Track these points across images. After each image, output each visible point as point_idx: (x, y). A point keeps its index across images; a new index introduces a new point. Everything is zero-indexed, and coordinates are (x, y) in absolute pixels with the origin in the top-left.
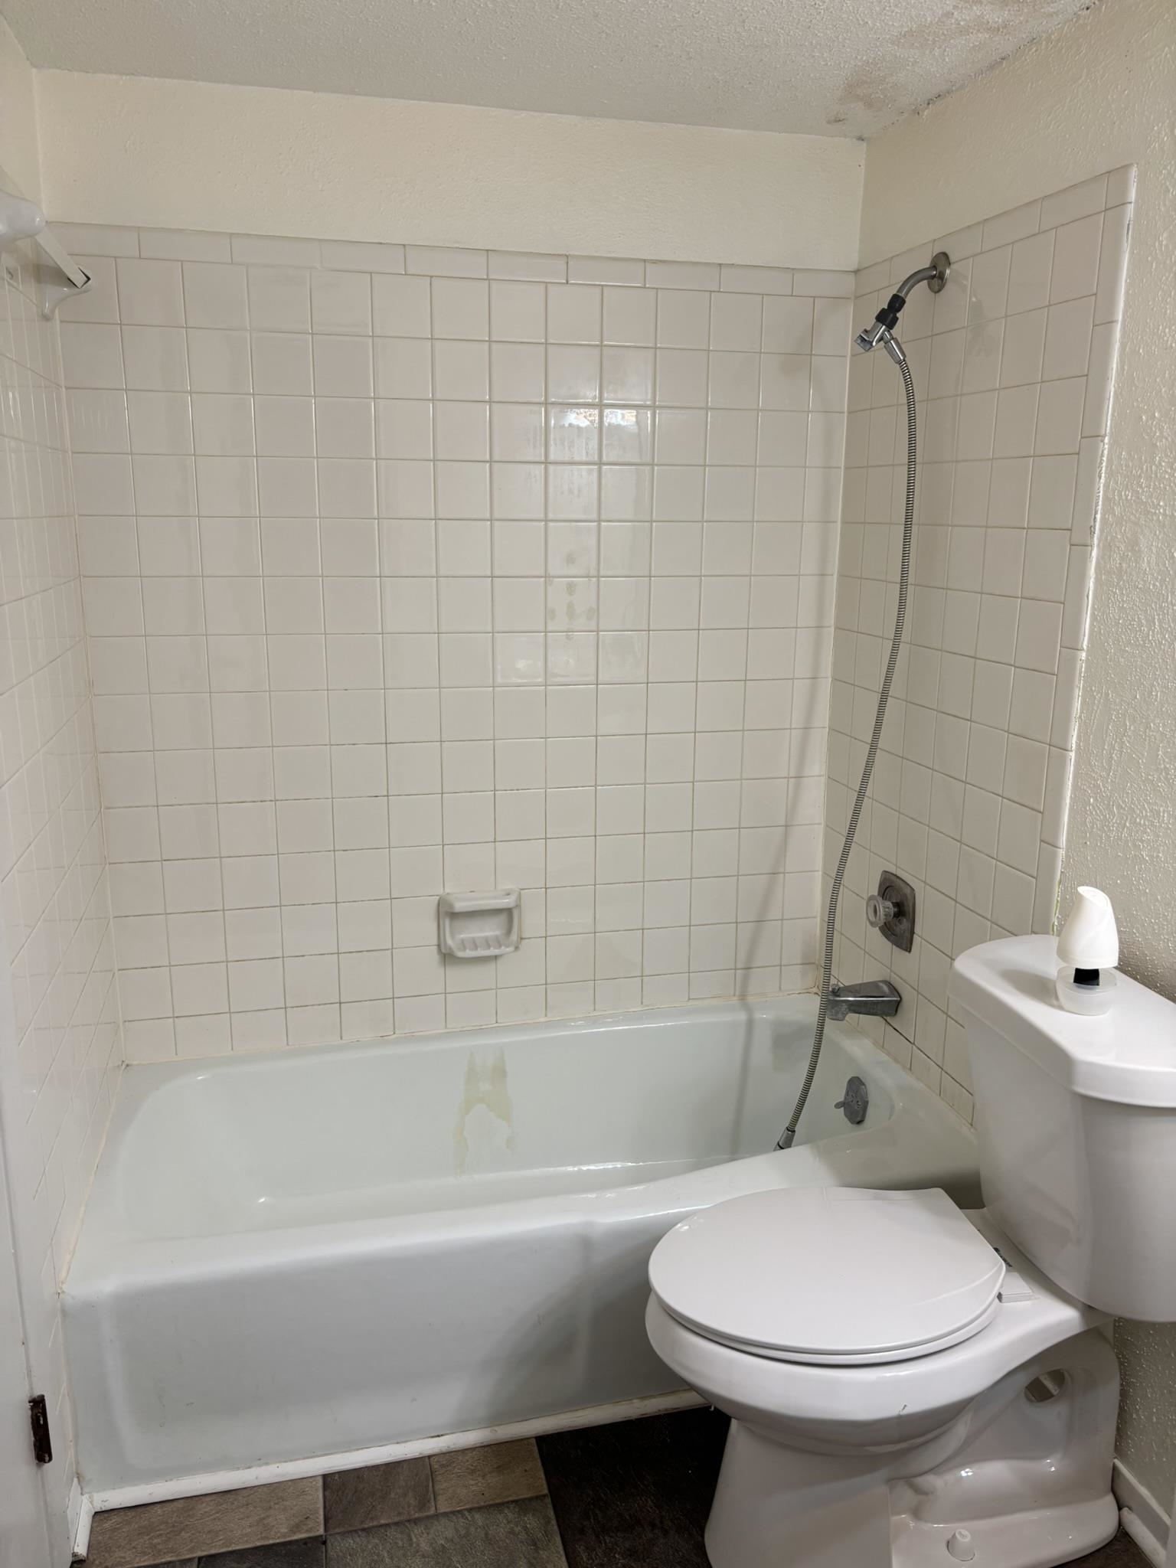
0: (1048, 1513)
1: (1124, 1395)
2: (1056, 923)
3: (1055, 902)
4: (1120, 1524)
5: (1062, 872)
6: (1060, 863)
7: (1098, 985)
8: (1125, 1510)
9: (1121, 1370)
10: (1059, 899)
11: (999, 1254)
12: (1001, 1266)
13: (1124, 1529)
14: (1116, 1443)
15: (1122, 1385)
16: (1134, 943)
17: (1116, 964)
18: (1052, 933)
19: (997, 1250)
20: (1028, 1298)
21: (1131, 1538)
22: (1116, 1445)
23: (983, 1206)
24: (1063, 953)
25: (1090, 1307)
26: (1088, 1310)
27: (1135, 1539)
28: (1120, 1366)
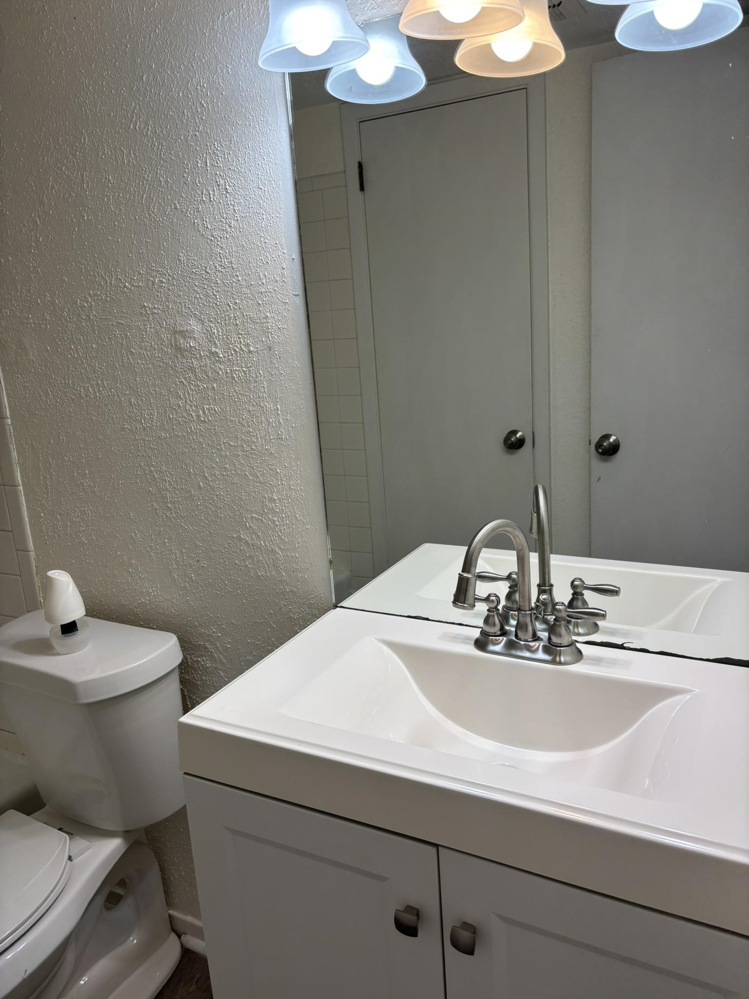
0: (140, 970)
1: (162, 869)
2: (42, 601)
3: (38, 587)
4: (182, 946)
5: (36, 566)
6: (34, 561)
7: (77, 630)
8: (183, 937)
9: (156, 856)
10: (39, 584)
11: (63, 831)
12: (66, 837)
13: (185, 948)
14: (166, 900)
15: (160, 865)
16: (93, 596)
17: (85, 613)
18: (41, 608)
19: (60, 829)
20: (88, 848)
21: (191, 950)
22: (167, 902)
23: (45, 805)
24: (49, 618)
25: (127, 831)
26: (126, 834)
27: (193, 950)
28: (155, 854)
